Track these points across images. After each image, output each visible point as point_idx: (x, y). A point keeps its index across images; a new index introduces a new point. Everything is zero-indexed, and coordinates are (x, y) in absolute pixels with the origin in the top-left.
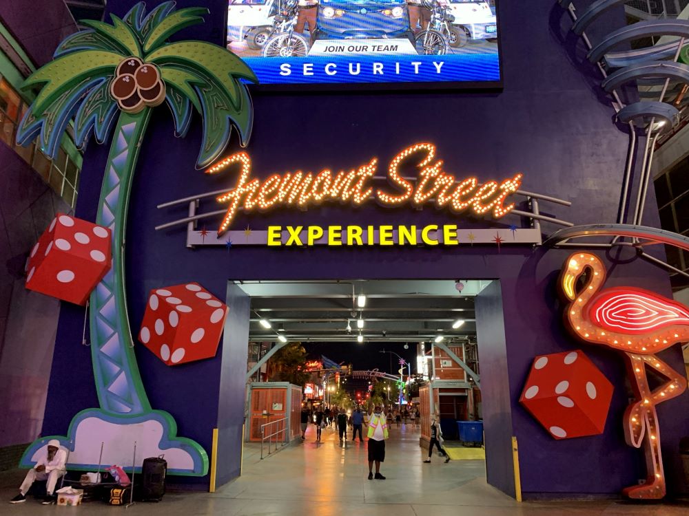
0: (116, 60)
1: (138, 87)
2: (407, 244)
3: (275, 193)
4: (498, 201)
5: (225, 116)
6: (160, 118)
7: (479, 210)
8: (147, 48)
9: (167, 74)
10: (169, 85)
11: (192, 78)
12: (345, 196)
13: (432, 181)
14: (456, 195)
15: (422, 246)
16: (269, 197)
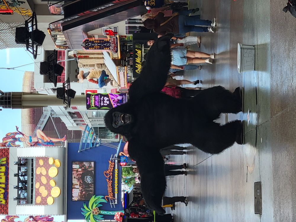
0: (92, 215)
1: (96, 211)
2: (117, 175)
3: (110, 192)
4: (112, 164)
5: (100, 199)
6: (100, 208)
7: (113, 166)
8: (90, 211)
9: (94, 207)
10: (96, 207)
11: (95, 203)
12: (111, 183)
13: (109, 172)
14: (111, 169)
15: (118, 174)
16: (111, 193)
